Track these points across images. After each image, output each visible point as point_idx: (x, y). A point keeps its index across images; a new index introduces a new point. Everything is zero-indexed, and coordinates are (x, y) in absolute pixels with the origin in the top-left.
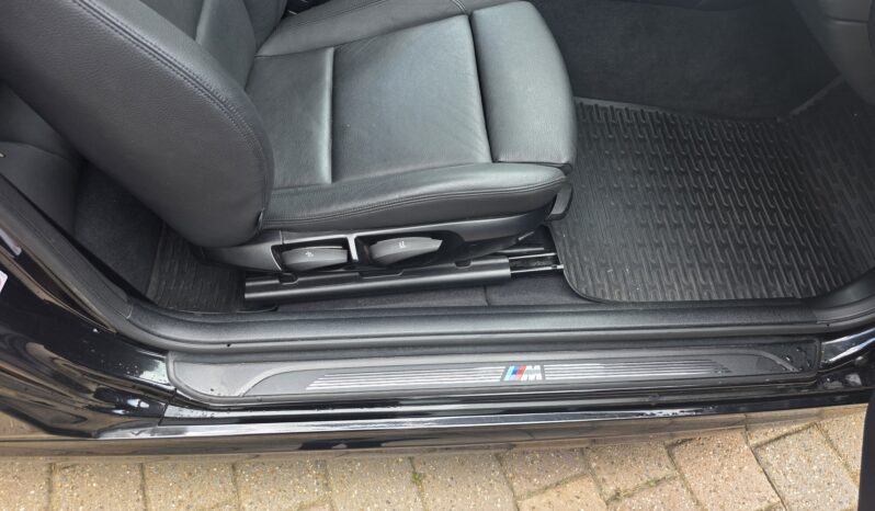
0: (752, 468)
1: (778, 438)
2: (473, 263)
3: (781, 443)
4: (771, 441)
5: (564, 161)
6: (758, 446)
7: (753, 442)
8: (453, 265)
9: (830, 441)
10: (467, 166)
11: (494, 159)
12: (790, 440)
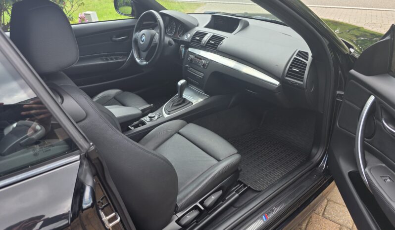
0: (327, 222)
1: (325, 210)
2: (226, 198)
3: (326, 211)
4: (324, 212)
5: (236, 152)
6: (323, 215)
7: (321, 214)
8: (221, 202)
9: (335, 202)
10: (213, 167)
11: (219, 161)
12: (328, 208)
